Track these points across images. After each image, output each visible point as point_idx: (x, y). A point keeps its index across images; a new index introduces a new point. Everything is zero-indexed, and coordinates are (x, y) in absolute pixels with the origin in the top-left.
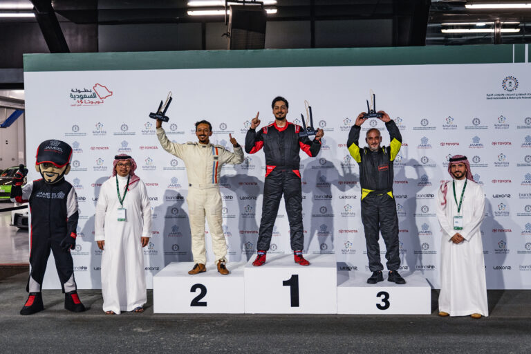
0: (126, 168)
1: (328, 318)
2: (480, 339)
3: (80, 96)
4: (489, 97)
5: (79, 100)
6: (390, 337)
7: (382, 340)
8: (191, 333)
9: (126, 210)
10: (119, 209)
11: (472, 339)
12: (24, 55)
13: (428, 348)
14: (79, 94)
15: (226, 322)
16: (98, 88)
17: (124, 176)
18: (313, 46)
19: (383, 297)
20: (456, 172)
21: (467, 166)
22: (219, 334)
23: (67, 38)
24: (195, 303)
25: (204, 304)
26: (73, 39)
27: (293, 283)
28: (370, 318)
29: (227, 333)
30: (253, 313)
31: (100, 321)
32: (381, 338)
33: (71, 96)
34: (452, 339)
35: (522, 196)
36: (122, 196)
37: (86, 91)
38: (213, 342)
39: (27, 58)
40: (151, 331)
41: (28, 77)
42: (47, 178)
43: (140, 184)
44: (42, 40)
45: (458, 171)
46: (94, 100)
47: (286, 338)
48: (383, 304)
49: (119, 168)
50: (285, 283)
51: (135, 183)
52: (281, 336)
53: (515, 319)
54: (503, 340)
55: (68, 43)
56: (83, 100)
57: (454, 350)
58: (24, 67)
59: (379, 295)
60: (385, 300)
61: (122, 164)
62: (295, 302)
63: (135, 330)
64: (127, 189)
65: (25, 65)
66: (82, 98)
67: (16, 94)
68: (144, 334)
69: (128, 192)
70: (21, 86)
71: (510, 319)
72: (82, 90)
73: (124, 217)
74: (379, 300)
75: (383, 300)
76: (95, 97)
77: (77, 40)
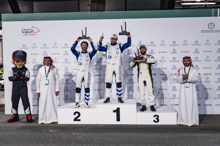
0: (48, 62)
1: (133, 126)
2: (198, 135)
3: (26, 32)
4: (202, 31)
5: (26, 33)
6: (160, 134)
7: (156, 135)
8: (74, 132)
9: (48, 80)
10: (46, 80)
11: (195, 135)
12: (2, 14)
13: (176, 138)
14: (26, 31)
15: (89, 127)
16: (34, 29)
17: (47, 66)
18: (126, 10)
19: (156, 117)
20: (186, 63)
21: (190, 61)
22: (86, 132)
23: (20, 8)
24: (76, 120)
25: (79, 120)
26: (23, 8)
27: (117, 111)
28: (151, 126)
29: (89, 132)
30: (100, 124)
31: (35, 127)
32: (156, 134)
33: (22, 32)
34: (186, 135)
35: (216, 74)
36: (47, 74)
37: (28, 30)
38: (83, 136)
39: (3, 16)
40: (57, 131)
42: (18, 67)
43: (55, 69)
44: (9, 8)
45: (187, 63)
46: (32, 33)
47: (114, 134)
48: (156, 120)
49: (45, 62)
50: (114, 111)
51: (53, 69)
52: (113, 134)
53: (213, 127)
54: (208, 135)
55: (20, 9)
56: (27, 34)
57: (187, 139)
58: (2, 20)
59: (154, 116)
60: (157, 119)
61: (46, 61)
62: (118, 119)
63: (50, 131)
64: (49, 71)
65: (2, 19)
66: (27, 33)
68: (54, 132)
69: (49, 73)
71: (211, 127)
72: (27, 29)
73: (47, 83)
74: (155, 119)
75: (156, 119)
76: (32, 32)
77: (24, 8)
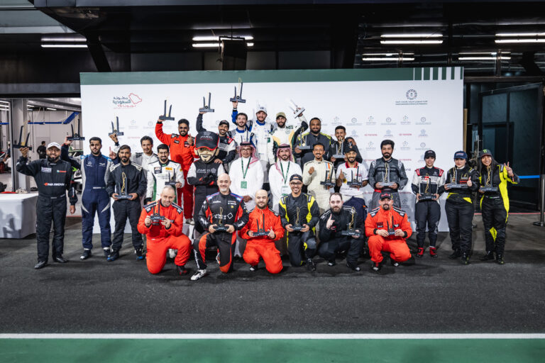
3: (120, 101)
5: (119, 104)
12: (80, 73)
16: (132, 97)
18: (277, 68)
23: (110, 63)
33: (114, 102)
37: (123, 98)
39: (83, 76)
41: (84, 89)
44: (93, 63)
46: (129, 105)
55: (110, 66)
56: (122, 105)
58: (81, 81)
64: (248, 167)
66: (121, 103)
67: (74, 101)
70: (78, 95)
72: (121, 97)
76: (130, 102)
77: (116, 63)
